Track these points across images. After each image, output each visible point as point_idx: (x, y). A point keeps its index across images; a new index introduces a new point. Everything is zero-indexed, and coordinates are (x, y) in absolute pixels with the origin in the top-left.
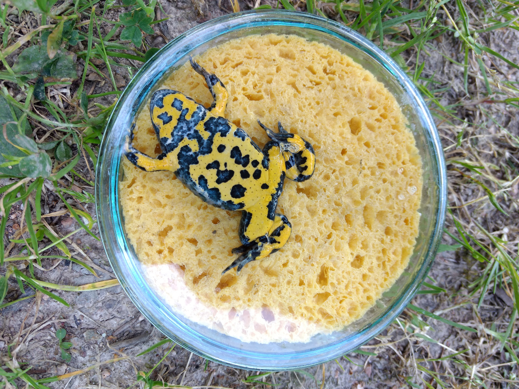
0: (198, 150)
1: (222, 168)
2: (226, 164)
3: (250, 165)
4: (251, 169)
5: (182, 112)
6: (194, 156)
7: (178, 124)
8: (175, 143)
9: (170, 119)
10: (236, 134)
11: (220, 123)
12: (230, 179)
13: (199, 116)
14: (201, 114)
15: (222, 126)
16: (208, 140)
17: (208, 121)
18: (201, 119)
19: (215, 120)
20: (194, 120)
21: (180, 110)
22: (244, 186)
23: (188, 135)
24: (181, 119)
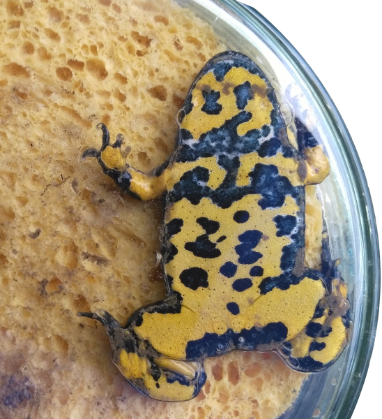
0: (214, 189)
1: (213, 238)
2: (222, 239)
3: (250, 267)
4: (243, 271)
5: (240, 114)
6: (202, 191)
7: (222, 128)
8: (196, 152)
9: (217, 110)
10: (278, 220)
11: (275, 187)
12: (205, 256)
13: (258, 142)
14: (262, 140)
15: (274, 192)
16: (239, 188)
17: (266, 166)
18: (258, 148)
19: (274, 176)
20: (246, 142)
21: (239, 108)
22: (209, 280)
23: (221, 157)
24: (231, 125)
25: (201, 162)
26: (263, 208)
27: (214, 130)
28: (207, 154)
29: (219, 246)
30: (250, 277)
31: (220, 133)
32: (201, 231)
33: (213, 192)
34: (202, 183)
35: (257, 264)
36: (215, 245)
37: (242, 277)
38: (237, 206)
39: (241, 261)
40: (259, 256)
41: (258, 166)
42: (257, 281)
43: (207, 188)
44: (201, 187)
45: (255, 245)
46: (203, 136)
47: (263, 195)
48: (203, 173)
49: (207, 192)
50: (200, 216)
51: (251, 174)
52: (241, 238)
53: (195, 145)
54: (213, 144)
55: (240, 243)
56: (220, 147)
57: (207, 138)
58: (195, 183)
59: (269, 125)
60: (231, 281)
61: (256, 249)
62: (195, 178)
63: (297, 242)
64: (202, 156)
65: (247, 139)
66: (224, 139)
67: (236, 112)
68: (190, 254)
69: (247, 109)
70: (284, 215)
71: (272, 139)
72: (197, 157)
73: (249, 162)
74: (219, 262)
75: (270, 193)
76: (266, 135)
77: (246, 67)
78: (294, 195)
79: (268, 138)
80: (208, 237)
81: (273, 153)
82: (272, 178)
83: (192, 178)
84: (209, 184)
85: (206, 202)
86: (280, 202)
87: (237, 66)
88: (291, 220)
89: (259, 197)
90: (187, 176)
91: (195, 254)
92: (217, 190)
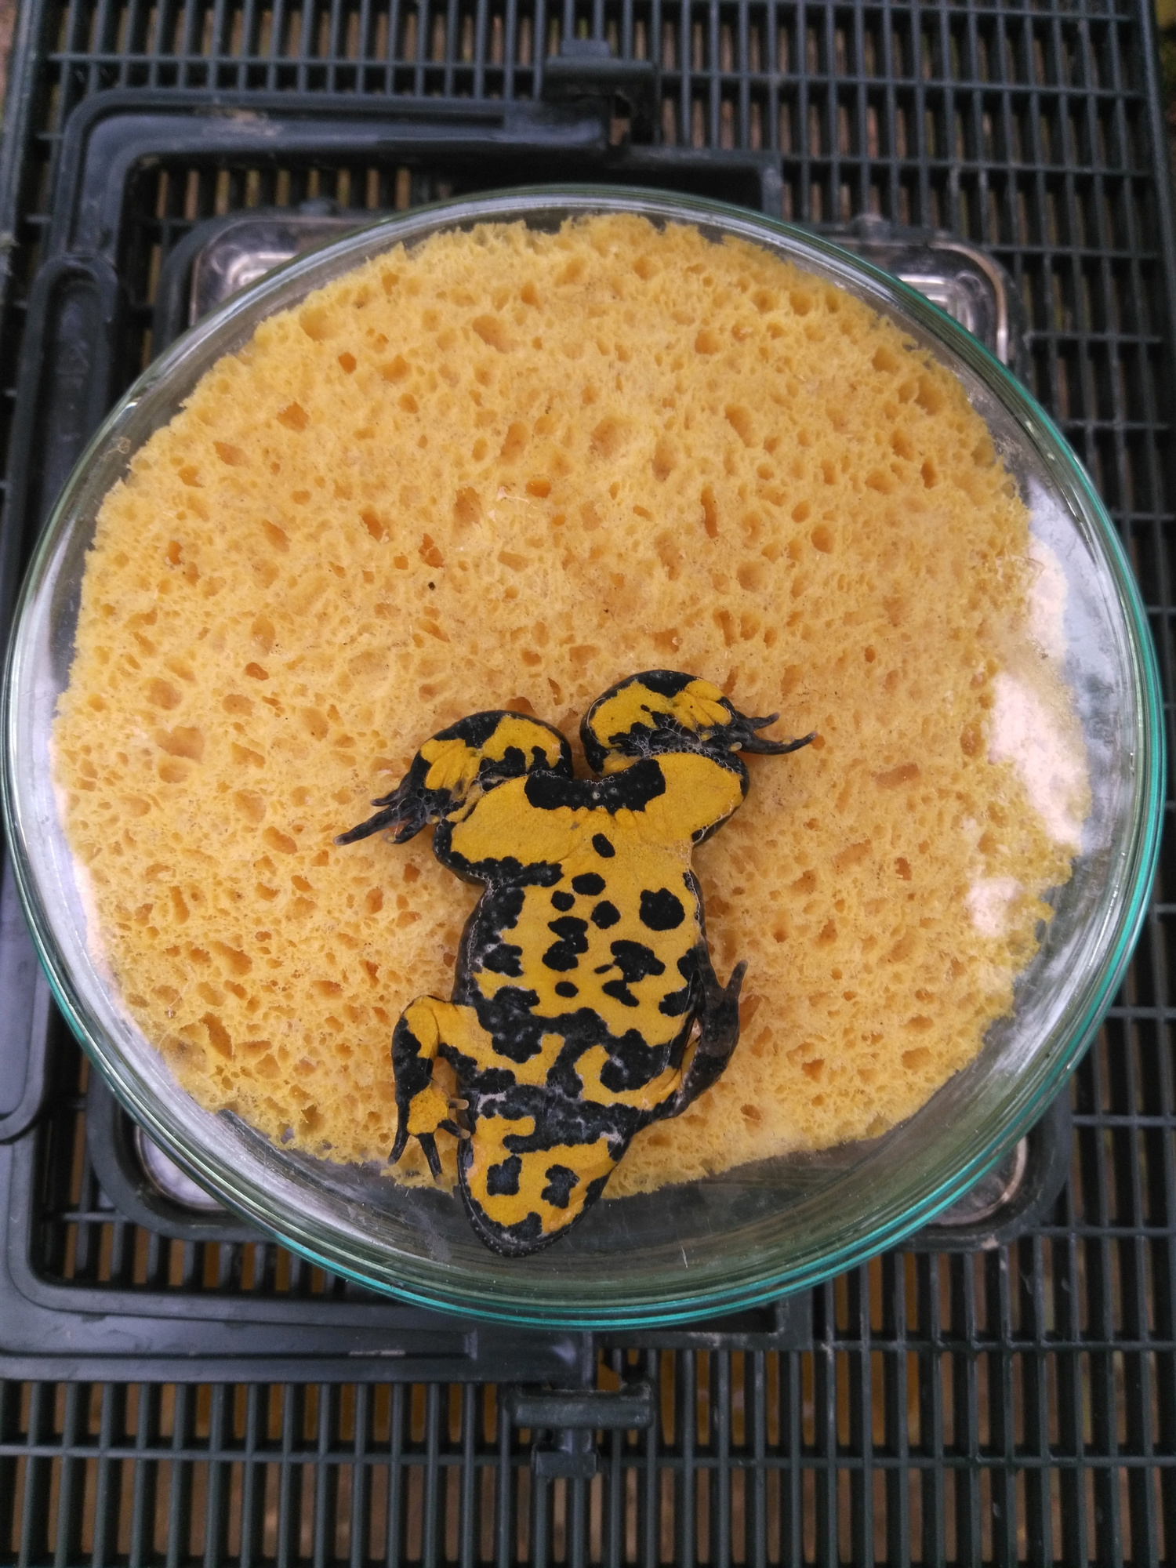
5: (522, 1152)
6: (618, 1049)
7: (557, 1143)
8: (612, 1118)
9: (557, 1173)
10: (514, 971)
11: (505, 1018)
12: (637, 946)
13: (508, 1096)
14: (500, 1097)
15: (510, 1011)
16: (562, 1033)
17: (509, 1055)
18: (511, 1090)
19: (501, 1036)
20: (526, 1104)
21: (519, 1161)
22: (638, 902)
23: (574, 1095)
24: (541, 1141)
25: (607, 1098)
27: (570, 1142)
28: (593, 1108)
29: (610, 958)
31: (561, 1134)
32: (633, 988)
33: (602, 1042)
34: (618, 1063)
36: (617, 962)
37: (587, 897)
38: (571, 1006)
39: (582, 925)
41: (521, 1058)
43: (609, 1050)
44: (620, 1056)
45: (557, 945)
46: (592, 1139)
47: (528, 1012)
48: (611, 1078)
49: (612, 1044)
50: (633, 1009)
51: (538, 1050)
53: (609, 1130)
54: (579, 1120)
56: (570, 1112)
57: (584, 1134)
58: (627, 1066)
59: (482, 1117)
60: (606, 895)
61: (556, 938)
62: (625, 1073)
63: (490, 929)
64: (603, 1107)
65: (524, 1109)
66: (559, 1123)
67: (526, 1158)
68: (659, 955)
69: (506, 1154)
70: (503, 974)
71: (485, 1093)
72: (612, 1109)
73: (533, 1072)
74: (619, 932)
75: (516, 1012)
76: (492, 1102)
77: (485, 1216)
78: (477, 995)
79: (491, 1096)
80: (625, 976)
81: (492, 1073)
82: (506, 1033)
83: (631, 1076)
84: (606, 1057)
85: (617, 1029)
86: (504, 993)
87: (499, 1225)
88: (492, 964)
89: (535, 1010)
90: (636, 1083)
91: (651, 953)
92: (595, 1043)
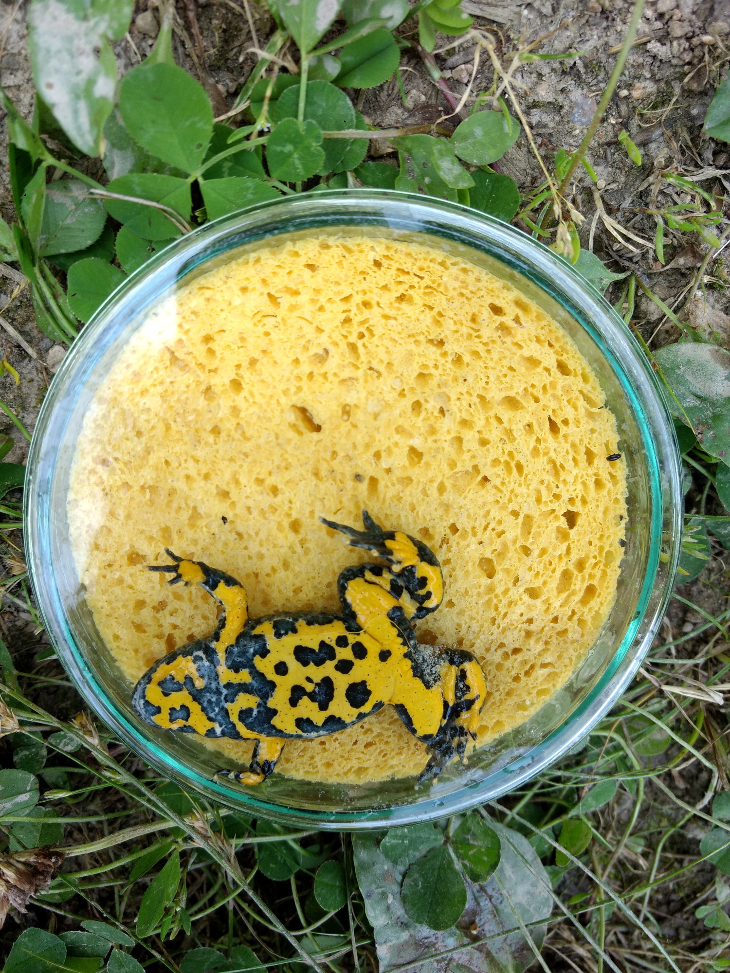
1: (310, 688)
3: (337, 649)
10: (279, 635)
12: (332, 690)
22: (358, 680)
26: (268, 651)
30: (350, 647)
35: (333, 644)
36: (317, 684)
40: (323, 644)
42: (352, 639)
47: (254, 656)
52: (305, 664)
55: (312, 664)
70: (273, 631)
75: (252, 650)
78: (253, 628)
86: (261, 638)
88: (277, 625)
